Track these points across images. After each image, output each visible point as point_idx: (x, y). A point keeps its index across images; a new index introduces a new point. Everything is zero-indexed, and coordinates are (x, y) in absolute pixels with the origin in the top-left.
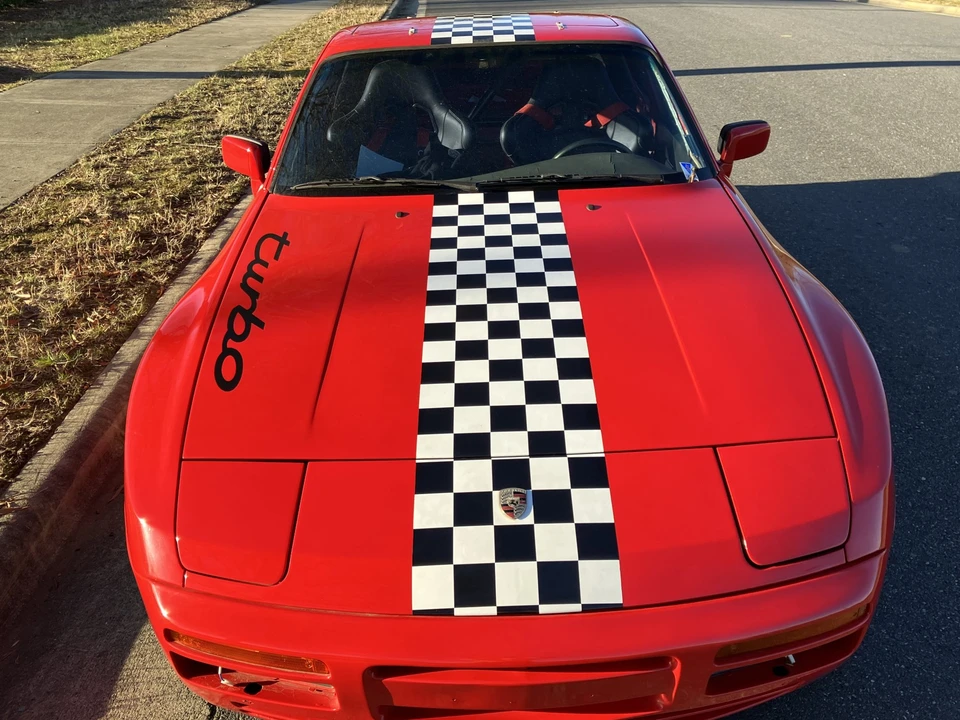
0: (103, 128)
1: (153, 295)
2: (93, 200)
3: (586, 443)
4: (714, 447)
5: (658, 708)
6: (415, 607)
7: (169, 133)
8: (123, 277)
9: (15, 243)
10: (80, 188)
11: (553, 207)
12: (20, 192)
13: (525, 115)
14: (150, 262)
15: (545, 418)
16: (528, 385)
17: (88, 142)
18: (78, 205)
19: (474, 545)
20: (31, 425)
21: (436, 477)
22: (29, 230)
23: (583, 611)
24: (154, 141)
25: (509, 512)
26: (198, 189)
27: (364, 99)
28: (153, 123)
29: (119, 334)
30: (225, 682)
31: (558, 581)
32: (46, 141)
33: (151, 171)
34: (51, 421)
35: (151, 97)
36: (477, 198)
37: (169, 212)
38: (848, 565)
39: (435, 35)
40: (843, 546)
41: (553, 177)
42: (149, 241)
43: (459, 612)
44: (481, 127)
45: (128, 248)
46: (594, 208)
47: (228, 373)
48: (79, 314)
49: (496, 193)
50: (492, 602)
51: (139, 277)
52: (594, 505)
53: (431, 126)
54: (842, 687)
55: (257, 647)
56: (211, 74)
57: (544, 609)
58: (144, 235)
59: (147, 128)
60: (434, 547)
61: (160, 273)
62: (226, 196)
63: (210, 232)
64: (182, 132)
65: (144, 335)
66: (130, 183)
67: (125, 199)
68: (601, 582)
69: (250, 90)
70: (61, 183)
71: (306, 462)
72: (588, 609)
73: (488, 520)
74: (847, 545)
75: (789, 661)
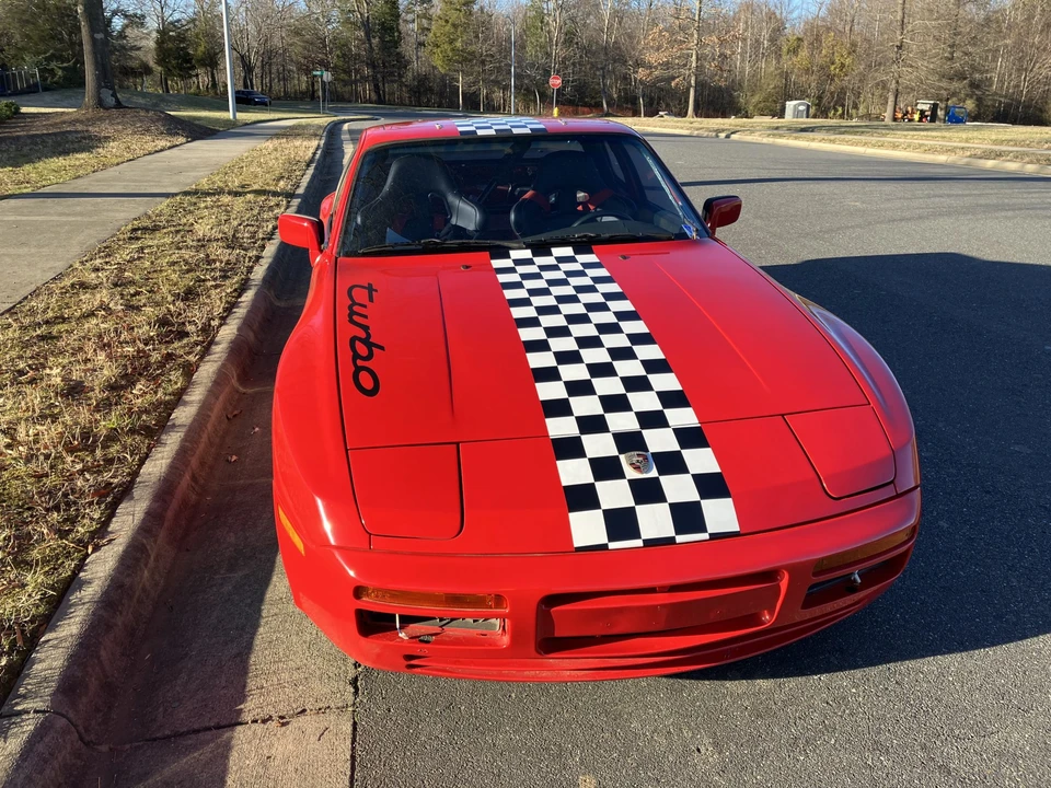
0: (92, 237)
1: (189, 371)
2: (103, 295)
3: (684, 417)
4: (783, 415)
5: (763, 623)
6: (577, 543)
7: (156, 242)
8: (155, 357)
9: (39, 332)
10: (84, 286)
11: (592, 258)
12: (25, 292)
13: (530, 200)
14: (176, 344)
15: (645, 401)
16: (623, 379)
17: (75, 250)
18: (88, 301)
19: (615, 494)
20: (114, 477)
21: (570, 448)
22: (47, 322)
23: (711, 539)
24: (142, 248)
25: (637, 468)
26: (200, 286)
28: (136, 233)
29: (168, 403)
30: (402, 635)
31: (687, 516)
32: (33, 250)
33: (149, 273)
34: (129, 474)
35: (125, 213)
36: (527, 254)
37: (180, 304)
38: (898, 496)
39: (460, 129)
40: (892, 482)
41: (585, 236)
42: (170, 329)
43: (612, 545)
44: (493, 209)
45: (152, 334)
46: (625, 258)
47: (367, 383)
48: (123, 388)
49: (541, 249)
50: (637, 535)
51: (169, 357)
52: (702, 460)
54: (876, 621)
55: (440, 590)
56: (176, 194)
57: (680, 539)
58: (163, 322)
59: (130, 238)
60: (583, 498)
61: (190, 353)
62: (228, 291)
63: (223, 320)
64: (168, 240)
65: (192, 402)
66: (133, 283)
67: (133, 295)
68: (721, 515)
69: (219, 206)
70: (67, 282)
71: (458, 444)
72: (714, 536)
73: (621, 475)
74: (896, 481)
75: (855, 580)
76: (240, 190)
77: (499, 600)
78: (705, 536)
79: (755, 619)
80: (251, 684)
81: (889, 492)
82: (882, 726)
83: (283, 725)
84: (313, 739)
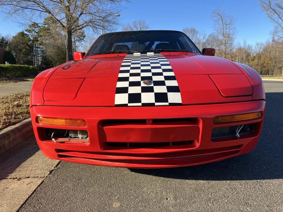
3: (169, 74)
4: (208, 75)
5: (196, 147)
6: (116, 103)
15: (157, 71)
19: (135, 90)
22: (24, 96)
23: (169, 105)
25: (146, 84)
30: (53, 139)
34: (19, 121)
36: (139, 54)
38: (253, 100)
40: (251, 95)
43: (129, 104)
49: (144, 53)
50: (140, 102)
52: (172, 83)
57: (156, 104)
68: (175, 98)
71: (85, 78)
72: (171, 104)
73: (139, 85)
74: (252, 95)
75: (237, 136)
77: (84, 123)
78: (167, 104)
80: (18, 169)
82: (250, 198)
83: (18, 180)
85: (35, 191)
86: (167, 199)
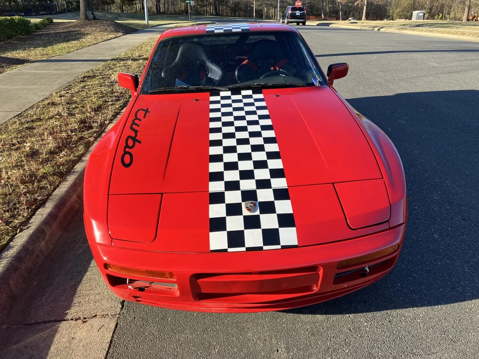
0: (64, 81)
1: (88, 145)
2: (60, 109)
3: (280, 183)
4: (333, 183)
5: (313, 291)
6: (212, 248)
7: (91, 83)
8: (75, 138)
9: (26, 126)
10: (53, 104)
11: (261, 96)
12: (27, 107)
13: (245, 65)
14: (86, 132)
15: (262, 174)
16: (254, 162)
17: (56, 86)
18: (53, 111)
19: (235, 223)
20: (38, 196)
21: (218, 198)
22: (33, 121)
23: (282, 248)
24: (85, 86)
25: (249, 210)
26: (105, 104)
27: (177, 59)
28: (84, 79)
29: (74, 160)
30: (130, 287)
31: (271, 236)
32: (38, 87)
33: (84, 98)
34: (47, 195)
35: (83, 69)
36: (228, 93)
37: (93, 113)
38: (390, 228)
39: (207, 30)
40: (388, 221)
41: (260, 84)
42: (85, 124)
43: (230, 250)
45: (76, 127)
46: (277, 96)
48: (56, 153)
49: (236, 91)
50: (243, 245)
51: (81, 138)
52: (284, 207)
53: (206, 70)
54: (387, 287)
56: (108, 60)
57: (265, 248)
58: (83, 122)
59: (81, 81)
60: (219, 224)
61: (91, 137)
62: (117, 107)
63: (111, 121)
64: (97, 82)
65: (85, 161)
66: (76, 102)
67: (74, 109)
68: (289, 236)
69: (125, 66)
70: (47, 102)
71: (162, 194)
72: (283, 247)
73: (240, 213)
74: (390, 221)
75: (366, 270)
76: (138, 58)
77: (171, 275)
78: (279, 247)
79: (309, 288)
81: (386, 226)
82: (375, 345)
83: (84, 322)
84: (96, 330)
85: (111, 341)
86: (278, 351)
